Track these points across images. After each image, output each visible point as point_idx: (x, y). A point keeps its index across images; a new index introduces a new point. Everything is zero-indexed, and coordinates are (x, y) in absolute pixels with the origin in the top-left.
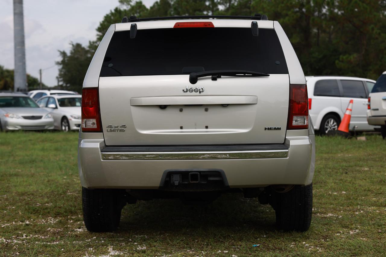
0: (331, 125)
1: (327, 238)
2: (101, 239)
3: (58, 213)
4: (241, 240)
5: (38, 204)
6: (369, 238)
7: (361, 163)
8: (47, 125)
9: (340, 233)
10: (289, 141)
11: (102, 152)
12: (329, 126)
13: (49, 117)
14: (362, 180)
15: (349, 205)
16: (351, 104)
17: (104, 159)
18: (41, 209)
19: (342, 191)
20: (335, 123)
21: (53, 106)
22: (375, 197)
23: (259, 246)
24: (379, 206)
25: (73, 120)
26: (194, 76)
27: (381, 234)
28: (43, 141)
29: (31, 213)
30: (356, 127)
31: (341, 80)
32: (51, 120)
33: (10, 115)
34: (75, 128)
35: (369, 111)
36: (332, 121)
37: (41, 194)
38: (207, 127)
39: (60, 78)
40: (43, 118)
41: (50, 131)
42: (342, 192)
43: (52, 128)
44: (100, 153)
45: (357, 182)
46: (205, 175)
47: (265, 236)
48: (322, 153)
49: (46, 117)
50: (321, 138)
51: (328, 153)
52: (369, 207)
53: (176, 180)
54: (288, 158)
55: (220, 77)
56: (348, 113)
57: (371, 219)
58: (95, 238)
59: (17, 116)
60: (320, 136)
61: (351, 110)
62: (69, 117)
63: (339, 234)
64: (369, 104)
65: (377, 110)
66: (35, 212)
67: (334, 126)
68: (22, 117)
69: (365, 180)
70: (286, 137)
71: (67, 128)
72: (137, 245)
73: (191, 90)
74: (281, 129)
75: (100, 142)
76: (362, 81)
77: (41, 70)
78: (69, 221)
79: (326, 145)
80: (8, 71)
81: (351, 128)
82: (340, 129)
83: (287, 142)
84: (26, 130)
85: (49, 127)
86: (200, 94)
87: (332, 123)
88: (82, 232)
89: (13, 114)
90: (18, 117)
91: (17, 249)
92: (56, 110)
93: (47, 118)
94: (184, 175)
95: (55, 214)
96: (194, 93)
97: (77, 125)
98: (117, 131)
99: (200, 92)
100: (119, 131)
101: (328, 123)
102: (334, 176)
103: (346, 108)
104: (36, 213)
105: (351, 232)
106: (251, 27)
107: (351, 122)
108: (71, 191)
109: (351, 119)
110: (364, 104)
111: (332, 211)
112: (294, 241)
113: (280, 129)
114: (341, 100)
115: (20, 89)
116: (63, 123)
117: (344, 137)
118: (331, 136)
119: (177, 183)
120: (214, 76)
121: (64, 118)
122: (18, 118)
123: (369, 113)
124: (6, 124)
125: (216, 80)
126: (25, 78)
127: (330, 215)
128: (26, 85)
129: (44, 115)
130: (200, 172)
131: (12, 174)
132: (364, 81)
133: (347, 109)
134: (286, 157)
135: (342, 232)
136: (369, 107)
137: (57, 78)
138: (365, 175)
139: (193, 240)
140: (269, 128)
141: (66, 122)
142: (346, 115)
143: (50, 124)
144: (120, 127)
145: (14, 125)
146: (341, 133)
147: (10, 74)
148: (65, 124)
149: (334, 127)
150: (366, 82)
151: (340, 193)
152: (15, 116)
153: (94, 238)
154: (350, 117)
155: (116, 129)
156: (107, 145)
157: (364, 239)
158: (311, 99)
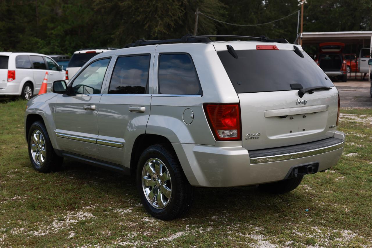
11: (250, 157)
12: (27, 92)
16: (47, 75)
17: (252, 163)
53: (296, 173)
56: (45, 82)
61: (47, 80)
64: (67, 76)
67: (30, 92)
83: (335, 136)
86: (305, 106)
100: (255, 138)
101: (26, 89)
113: (334, 126)
114: (33, 71)
133: (44, 79)
140: (331, 127)
144: (256, 135)
154: (46, 85)
158: (15, 71)
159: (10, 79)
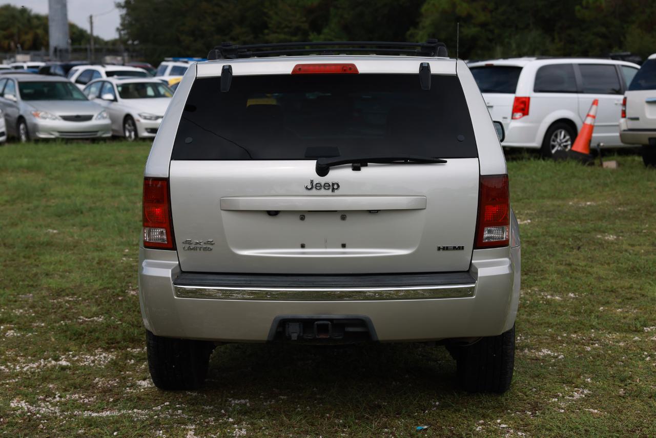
0: (560, 140)
1: (537, 409)
2: (177, 406)
3: (111, 341)
4: (398, 413)
5: (81, 317)
6: (603, 408)
7: (604, 224)
8: (102, 130)
9: (557, 396)
10: (477, 270)
11: (175, 284)
12: (558, 142)
13: (104, 118)
14: (602, 265)
15: (577, 330)
16: (594, 107)
17: (178, 297)
18: (86, 331)
19: (569, 292)
20: (568, 137)
21: (110, 97)
22: (620, 306)
23: (426, 429)
24: (626, 331)
25: (143, 121)
26: (324, 165)
27: (623, 400)
28: (95, 162)
29: (70, 339)
30: (602, 144)
31: (580, 65)
32: (107, 121)
33: (41, 114)
34: (146, 134)
35: (623, 120)
36: (563, 133)
37: (86, 293)
38: (344, 246)
39: (123, 30)
40: (94, 118)
41: (105, 140)
42: (569, 294)
43: (109, 135)
44: (172, 286)
45: (595, 269)
46: (339, 325)
47: (437, 403)
48: (543, 198)
49: (99, 117)
50: (543, 162)
51: (552, 197)
52: (610, 333)
53: (294, 333)
54: (474, 297)
55: (366, 165)
56: (589, 121)
57: (610, 364)
58: (168, 403)
59: (52, 115)
60: (541, 160)
61: (594, 117)
62: (136, 117)
63: (556, 400)
64: (624, 109)
65: (637, 119)
66: (76, 337)
67: (566, 141)
68: (60, 118)
69: (609, 264)
70: (473, 262)
71: (133, 134)
72: (234, 423)
73: (318, 186)
74: (465, 248)
75: (173, 268)
76: (614, 65)
77: (91, 17)
78: (129, 361)
79: (551, 177)
80: (38, 17)
81: (593, 145)
82: (574, 148)
83: (472, 269)
84: (67, 138)
85: (104, 134)
86: (333, 194)
87: (562, 135)
88: (148, 387)
89: (46, 113)
90: (54, 117)
91: (45, 429)
92: (115, 103)
93: (99, 119)
94: (307, 324)
95: (108, 343)
96: (323, 191)
97: (149, 130)
98: (200, 250)
99: (333, 190)
100: (202, 249)
101: (556, 136)
102: (558, 254)
103: (586, 114)
104: (77, 339)
105: (576, 393)
106: (418, 72)
107: (594, 135)
108: (134, 288)
109: (595, 129)
110: (616, 104)
111: (548, 344)
112: (484, 416)
113: (462, 248)
114: (578, 98)
115: (59, 48)
116: (127, 126)
117: (581, 163)
118: (560, 160)
119: (294, 337)
120: (356, 165)
121: (128, 118)
122: (54, 119)
123: (624, 124)
124: (36, 128)
125: (359, 170)
126: (67, 29)
127: (546, 351)
128: (67, 43)
129: (95, 114)
130: (331, 320)
131: (43, 243)
132: (618, 65)
133: (588, 115)
134: (472, 295)
135: (561, 395)
136: (624, 114)
137: (118, 29)
138: (609, 254)
139: (323, 416)
140: (444, 247)
141: (131, 125)
142: (586, 124)
143: (105, 128)
144: (205, 243)
145: (49, 130)
146: (575, 155)
147: (42, 23)
148: (129, 128)
149: (565, 144)
150: (621, 67)
151: (565, 296)
152: (50, 116)
153: (165, 404)
154: (591, 128)
155: (198, 246)
156: (183, 270)
157: (596, 411)
158: (529, 98)
159: (518, 115)
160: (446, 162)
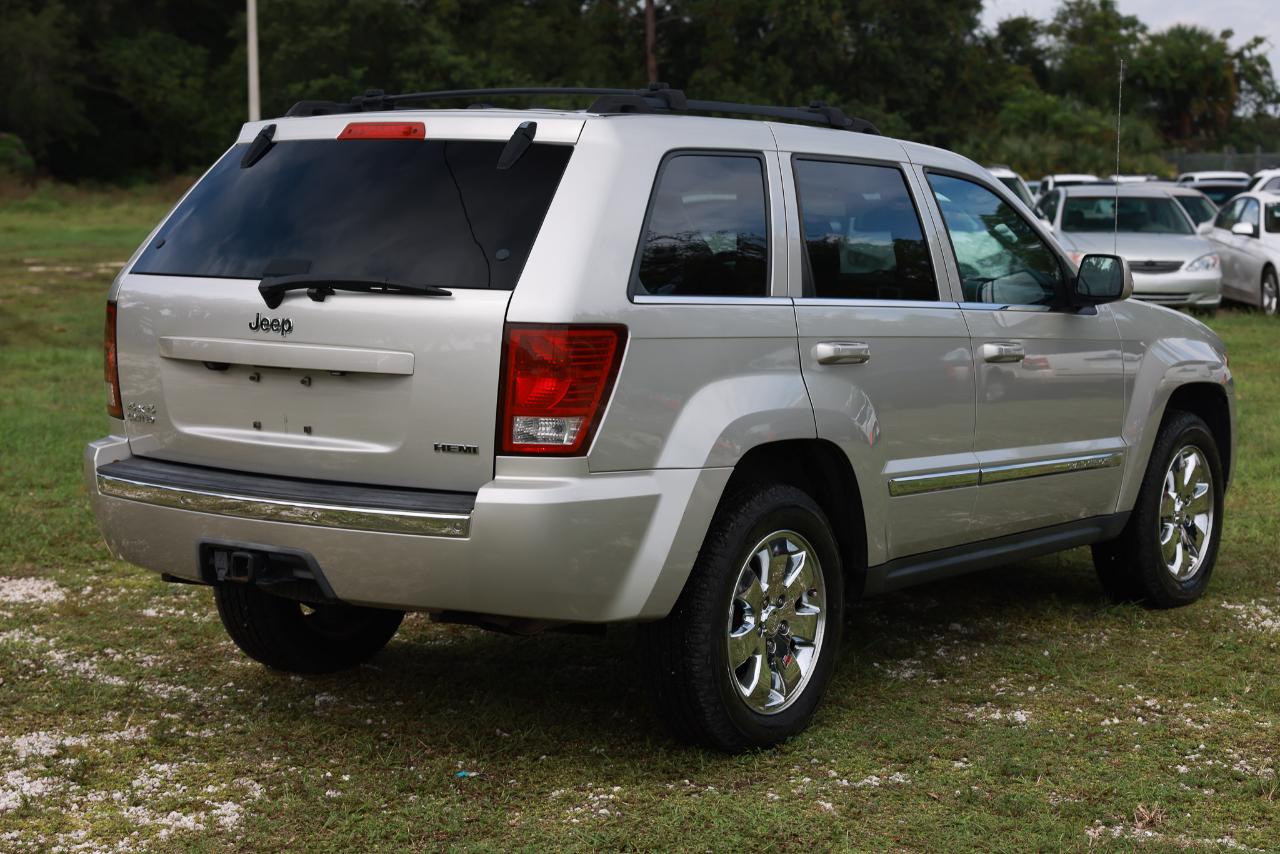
8: (1196, 292)
13: (1207, 267)
26: (276, 288)
32: (1213, 274)
38: (308, 431)
40: (1184, 267)
43: (1215, 301)
49: (1196, 264)
53: (221, 567)
54: (471, 538)
55: (333, 294)
70: (496, 477)
73: (265, 325)
74: (477, 450)
85: (1200, 299)
86: (284, 339)
92: (1249, 240)
93: (1196, 269)
96: (270, 334)
98: (143, 421)
99: (283, 332)
106: (509, 138)
116: (1266, 285)
119: (222, 575)
120: (315, 291)
121: (1269, 270)
125: (324, 299)
129: (1188, 259)
130: (252, 552)
134: (467, 535)
140: (444, 446)
141: (1273, 283)
143: (1205, 288)
144: (146, 410)
148: (1270, 289)
155: (141, 414)
160: (450, 294)
